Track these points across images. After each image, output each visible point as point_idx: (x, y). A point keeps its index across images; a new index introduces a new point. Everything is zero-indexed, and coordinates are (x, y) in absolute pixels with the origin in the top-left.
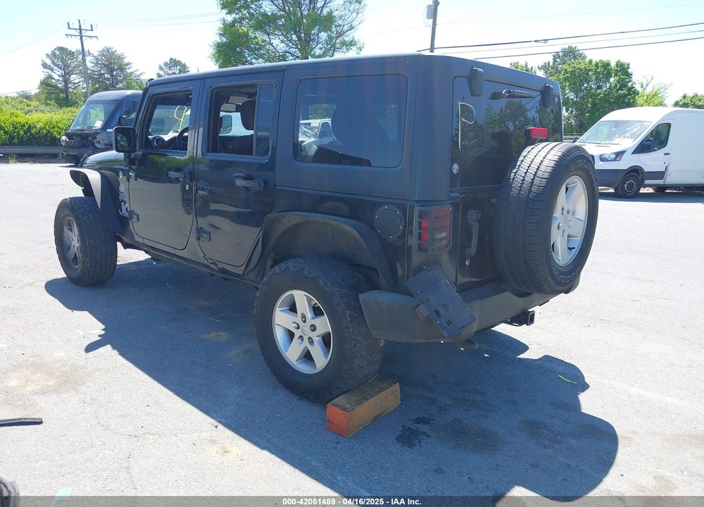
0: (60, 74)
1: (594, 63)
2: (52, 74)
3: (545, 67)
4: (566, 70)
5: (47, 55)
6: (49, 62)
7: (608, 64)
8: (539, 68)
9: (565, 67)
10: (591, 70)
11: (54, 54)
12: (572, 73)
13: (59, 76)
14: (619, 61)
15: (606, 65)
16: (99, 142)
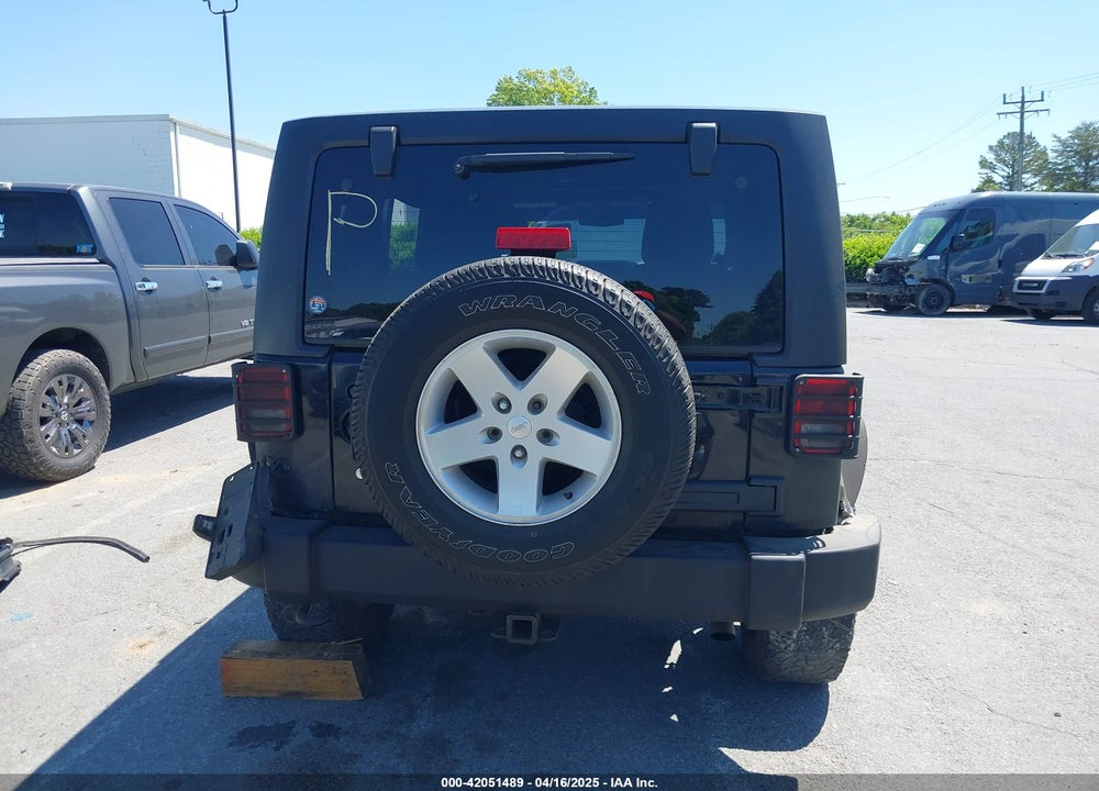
0: (1006, 174)
2: (994, 175)
5: (991, 147)
6: (991, 157)
11: (1001, 144)
13: (1003, 177)
16: (911, 276)
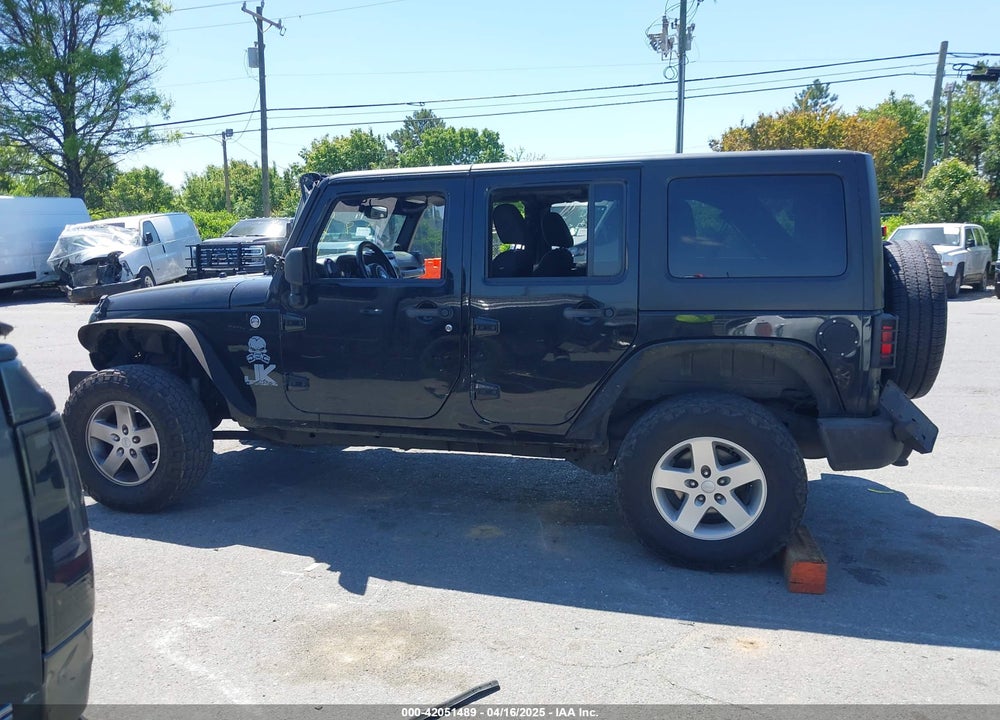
1: (457, 131)
3: (395, 137)
4: (427, 141)
7: (476, 134)
8: (388, 137)
9: (425, 136)
10: (456, 141)
12: (436, 144)
14: (486, 129)
15: (473, 135)
